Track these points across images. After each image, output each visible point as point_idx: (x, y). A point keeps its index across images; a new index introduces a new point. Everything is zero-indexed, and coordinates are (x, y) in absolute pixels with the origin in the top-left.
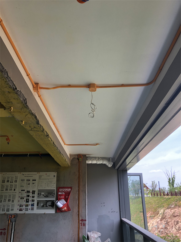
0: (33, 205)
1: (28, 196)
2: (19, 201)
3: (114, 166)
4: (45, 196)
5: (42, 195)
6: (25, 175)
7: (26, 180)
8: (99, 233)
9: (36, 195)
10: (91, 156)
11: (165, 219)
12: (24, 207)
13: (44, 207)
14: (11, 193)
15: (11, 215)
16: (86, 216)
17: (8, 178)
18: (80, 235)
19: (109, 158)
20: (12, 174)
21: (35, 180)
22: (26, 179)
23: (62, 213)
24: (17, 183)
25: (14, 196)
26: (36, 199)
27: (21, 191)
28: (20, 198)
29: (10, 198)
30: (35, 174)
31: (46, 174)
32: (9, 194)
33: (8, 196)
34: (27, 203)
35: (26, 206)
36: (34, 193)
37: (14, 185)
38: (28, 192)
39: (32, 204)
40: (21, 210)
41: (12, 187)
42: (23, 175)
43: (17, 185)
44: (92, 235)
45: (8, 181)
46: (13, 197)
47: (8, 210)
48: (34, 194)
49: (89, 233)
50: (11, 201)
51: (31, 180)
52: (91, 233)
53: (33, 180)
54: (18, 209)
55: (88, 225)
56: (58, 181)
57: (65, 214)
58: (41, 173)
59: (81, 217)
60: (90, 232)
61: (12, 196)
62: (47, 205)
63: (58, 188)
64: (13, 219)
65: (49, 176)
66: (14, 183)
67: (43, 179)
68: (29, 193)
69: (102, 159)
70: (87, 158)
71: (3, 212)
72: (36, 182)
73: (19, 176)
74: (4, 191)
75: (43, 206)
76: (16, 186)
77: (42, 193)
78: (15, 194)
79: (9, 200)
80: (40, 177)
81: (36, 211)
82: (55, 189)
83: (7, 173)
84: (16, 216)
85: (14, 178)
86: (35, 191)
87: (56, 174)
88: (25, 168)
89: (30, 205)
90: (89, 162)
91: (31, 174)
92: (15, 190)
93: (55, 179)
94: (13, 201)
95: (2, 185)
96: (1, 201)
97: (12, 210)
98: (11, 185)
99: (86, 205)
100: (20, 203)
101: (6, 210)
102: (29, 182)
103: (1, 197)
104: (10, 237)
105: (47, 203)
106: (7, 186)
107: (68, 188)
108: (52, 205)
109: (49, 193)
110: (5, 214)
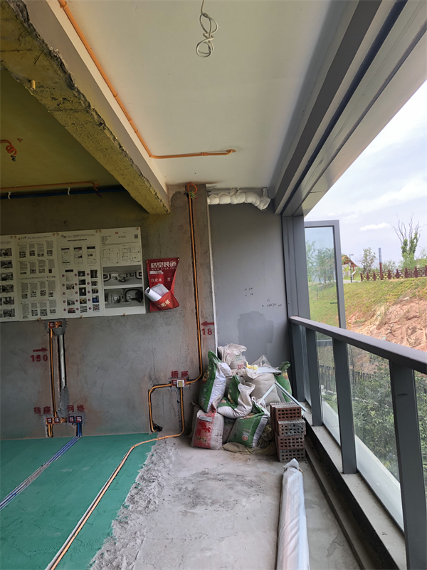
0: (96, 300)
1: (83, 282)
2: (64, 294)
3: (273, 205)
4: (120, 281)
5: (113, 277)
6: (69, 237)
7: (72, 249)
8: (243, 347)
9: (100, 279)
10: (219, 186)
11: (386, 325)
12: (77, 305)
13: (121, 303)
14: (44, 277)
15: (53, 321)
16: (213, 316)
17: (32, 246)
18: (204, 352)
19: (262, 189)
20: (38, 238)
21: (94, 248)
22: (72, 245)
23: (162, 313)
24: (54, 257)
25: (52, 285)
26: (101, 287)
27: (65, 273)
28: (65, 287)
29: (43, 289)
30: (90, 235)
31: (117, 233)
32: (40, 280)
33: (39, 283)
34: (83, 297)
35: (81, 303)
36: (94, 275)
37: (47, 262)
38: (82, 273)
39: (93, 299)
40: (71, 311)
41: (45, 266)
42: (65, 237)
43: (53, 260)
44: (228, 351)
45: (32, 253)
46: (49, 286)
47: (44, 313)
48: (96, 277)
49: (221, 348)
50: (47, 295)
51: (84, 249)
52: (226, 347)
53: (88, 248)
54: (65, 310)
55: (218, 333)
56: (145, 246)
57: (169, 313)
58: (105, 232)
59: (202, 317)
60: (223, 346)
61: (47, 283)
62: (128, 298)
63: (148, 263)
64: (59, 330)
65: (125, 237)
66: (46, 257)
67: (111, 245)
68: (84, 275)
69: (245, 193)
70: (210, 193)
71: (35, 318)
72: (97, 252)
73: (56, 240)
74: (28, 274)
75: (119, 301)
76: (51, 262)
77: (113, 275)
78: (53, 279)
79: (43, 293)
80: (104, 239)
81: (105, 311)
82: (141, 263)
83: (27, 235)
84: (62, 322)
85: (45, 246)
86: (96, 271)
87: (139, 232)
88: (65, 222)
89: (89, 300)
90: (214, 201)
91: (81, 236)
92: (50, 271)
93: (138, 243)
94: (51, 295)
95: (21, 263)
96: (25, 296)
97: (53, 311)
98: (40, 261)
99: (211, 293)
100: (67, 298)
101: (39, 313)
102: (80, 252)
103: (24, 287)
104: (58, 364)
105: (127, 295)
106: (33, 264)
107: (170, 260)
108: (139, 299)
109: (128, 274)
110: (39, 320)
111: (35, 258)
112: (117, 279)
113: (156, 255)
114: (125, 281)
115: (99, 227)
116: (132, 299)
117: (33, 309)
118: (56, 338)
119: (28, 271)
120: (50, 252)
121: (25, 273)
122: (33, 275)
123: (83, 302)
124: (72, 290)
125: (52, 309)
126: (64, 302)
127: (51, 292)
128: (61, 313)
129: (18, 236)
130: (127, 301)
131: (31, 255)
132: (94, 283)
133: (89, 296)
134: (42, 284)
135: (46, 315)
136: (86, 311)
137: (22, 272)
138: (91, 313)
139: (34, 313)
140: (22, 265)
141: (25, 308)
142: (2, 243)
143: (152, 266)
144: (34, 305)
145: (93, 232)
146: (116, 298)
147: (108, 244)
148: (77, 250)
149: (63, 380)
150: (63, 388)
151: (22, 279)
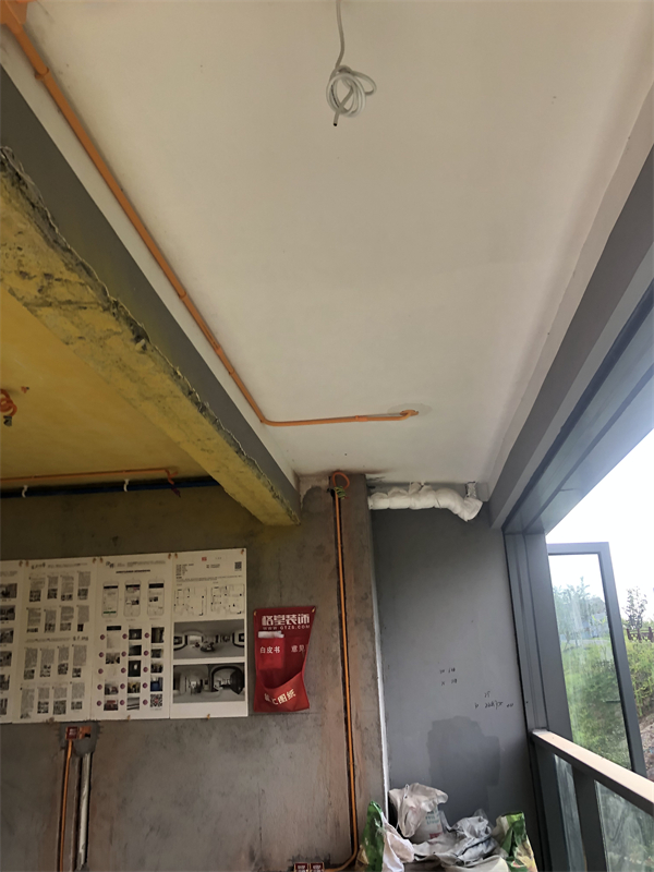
0: (157, 686)
1: (137, 650)
2: (101, 671)
4: (204, 650)
5: (192, 643)
7: (122, 588)
8: (440, 793)
9: (167, 645)
12: (123, 695)
13: (203, 693)
14: (68, 639)
15: (74, 725)
16: (379, 726)
17: (53, 580)
18: (360, 802)
21: (161, 586)
22: (122, 581)
24: (90, 601)
25: (81, 653)
26: (169, 661)
27: (105, 632)
28: (104, 659)
29: (64, 662)
30: (157, 562)
31: (204, 559)
32: (60, 644)
33: (57, 652)
34: (135, 679)
35: (129, 691)
36: (158, 636)
37: (76, 610)
38: (136, 633)
39: (152, 683)
40: (110, 706)
41: (72, 617)
42: (112, 566)
43: (87, 607)
44: (410, 802)
45: (52, 594)
46: (75, 656)
47: (60, 708)
49: (395, 793)
50: (70, 672)
51: (144, 586)
53: (151, 586)
54: (99, 703)
56: (253, 583)
57: (293, 717)
59: (358, 728)
61: (71, 652)
62: (216, 684)
63: (256, 614)
64: (84, 744)
65: (218, 566)
66: (75, 602)
67: (192, 580)
68: (140, 638)
69: (435, 490)
70: (372, 491)
71: (43, 718)
72: (166, 594)
74: (41, 633)
75: (199, 689)
76: (84, 611)
77: (191, 638)
78: (84, 643)
79: (62, 670)
80: (180, 570)
81: (173, 709)
82: (244, 616)
83: (47, 562)
85: (76, 581)
86: (162, 630)
87: (243, 558)
88: (115, 539)
89: (145, 686)
90: (381, 502)
94: (77, 673)
95: (31, 611)
96: (29, 675)
97: (77, 706)
98: (65, 609)
99: (375, 678)
100: (104, 680)
101: (52, 708)
102: (137, 592)
103: (31, 655)
104: (74, 815)
105: (215, 678)
106: (51, 614)
107: (297, 611)
108: (236, 686)
109: (220, 636)
110: (50, 724)
111: (57, 604)
112: (197, 645)
113: (271, 602)
114: (213, 650)
115: (173, 547)
116: (223, 686)
117: (42, 701)
118: (77, 760)
119: (41, 627)
120: (83, 593)
121: (36, 630)
122: (50, 635)
123: (134, 689)
124: (116, 664)
125: (76, 700)
126: (99, 687)
127: (78, 667)
128: (92, 711)
129: (32, 562)
130: (214, 690)
131: (49, 597)
132: (157, 653)
133: (146, 677)
134: (64, 652)
135: (64, 712)
136: (136, 707)
137: (31, 627)
138: (146, 712)
139: (42, 708)
140: (33, 615)
141: (26, 696)
142: (3, 574)
143: (265, 623)
144: (44, 692)
145: (163, 556)
146: (194, 683)
147: (187, 580)
148: (132, 589)
149: (81, 851)
150: (79, 868)
151: (28, 641)
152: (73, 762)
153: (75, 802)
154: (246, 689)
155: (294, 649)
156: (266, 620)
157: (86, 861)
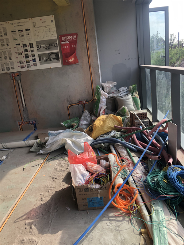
0: (34, 60)
1: (26, 51)
4: (46, 49)
5: (42, 47)
6: (14, 24)
7: (17, 31)
8: (115, 82)
9: (35, 48)
12: (25, 64)
13: (48, 61)
14: (5, 49)
15: (13, 73)
21: (29, 30)
22: (17, 29)
24: (8, 36)
25: (10, 53)
26: (36, 53)
27: (16, 46)
28: (17, 54)
29: (5, 56)
30: (26, 22)
31: (41, 20)
32: (3, 50)
33: (3, 53)
34: (28, 59)
37: (5, 40)
38: (25, 46)
40: (22, 67)
41: (4, 42)
42: (12, 24)
44: (107, 85)
46: (8, 54)
47: (8, 69)
48: (33, 47)
49: (103, 84)
50: (8, 58)
51: (24, 30)
52: (106, 83)
53: (26, 30)
54: (19, 67)
55: (102, 76)
56: (58, 27)
57: (75, 66)
58: (35, 19)
61: (7, 52)
62: (51, 58)
63: (60, 37)
64: (18, 78)
65: (46, 22)
66: (4, 37)
67: (38, 27)
71: (4, 72)
72: (31, 32)
73: (8, 26)
75: (47, 60)
76: (7, 39)
77: (42, 46)
78: (10, 50)
79: (6, 58)
80: (34, 24)
81: (40, 66)
82: (56, 38)
84: (19, 73)
85: (2, 30)
86: (32, 44)
87: (53, 19)
88: (11, 15)
89: (31, 60)
91: (21, 23)
92: (8, 45)
93: (53, 26)
94: (10, 59)
97: (13, 68)
98: (1, 40)
99: (97, 53)
100: (19, 60)
101: (6, 69)
102: (22, 33)
104: (20, 95)
105: (51, 57)
107: (72, 35)
108: (57, 58)
109: (50, 44)
110: (7, 73)
112: (44, 48)
113: (64, 32)
114: (49, 49)
115: (31, 17)
116: (53, 59)
117: (2, 67)
118: (17, 82)
120: (6, 34)
123: (28, 62)
124: (21, 55)
125: (12, 66)
126: (18, 62)
127: (10, 57)
128: (17, 69)
130: (51, 60)
132: (32, 51)
133: (31, 58)
134: (5, 53)
135: (10, 70)
136: (30, 67)
138: (33, 68)
139: (3, 69)
143: (63, 39)
144: (2, 65)
145: (28, 20)
146: (45, 59)
147: (37, 27)
148: (20, 32)
149: (24, 103)
150: (24, 107)
152: (16, 83)
153: (19, 92)
154: (60, 59)
155: (73, 46)
156: (63, 38)
157: (25, 106)
